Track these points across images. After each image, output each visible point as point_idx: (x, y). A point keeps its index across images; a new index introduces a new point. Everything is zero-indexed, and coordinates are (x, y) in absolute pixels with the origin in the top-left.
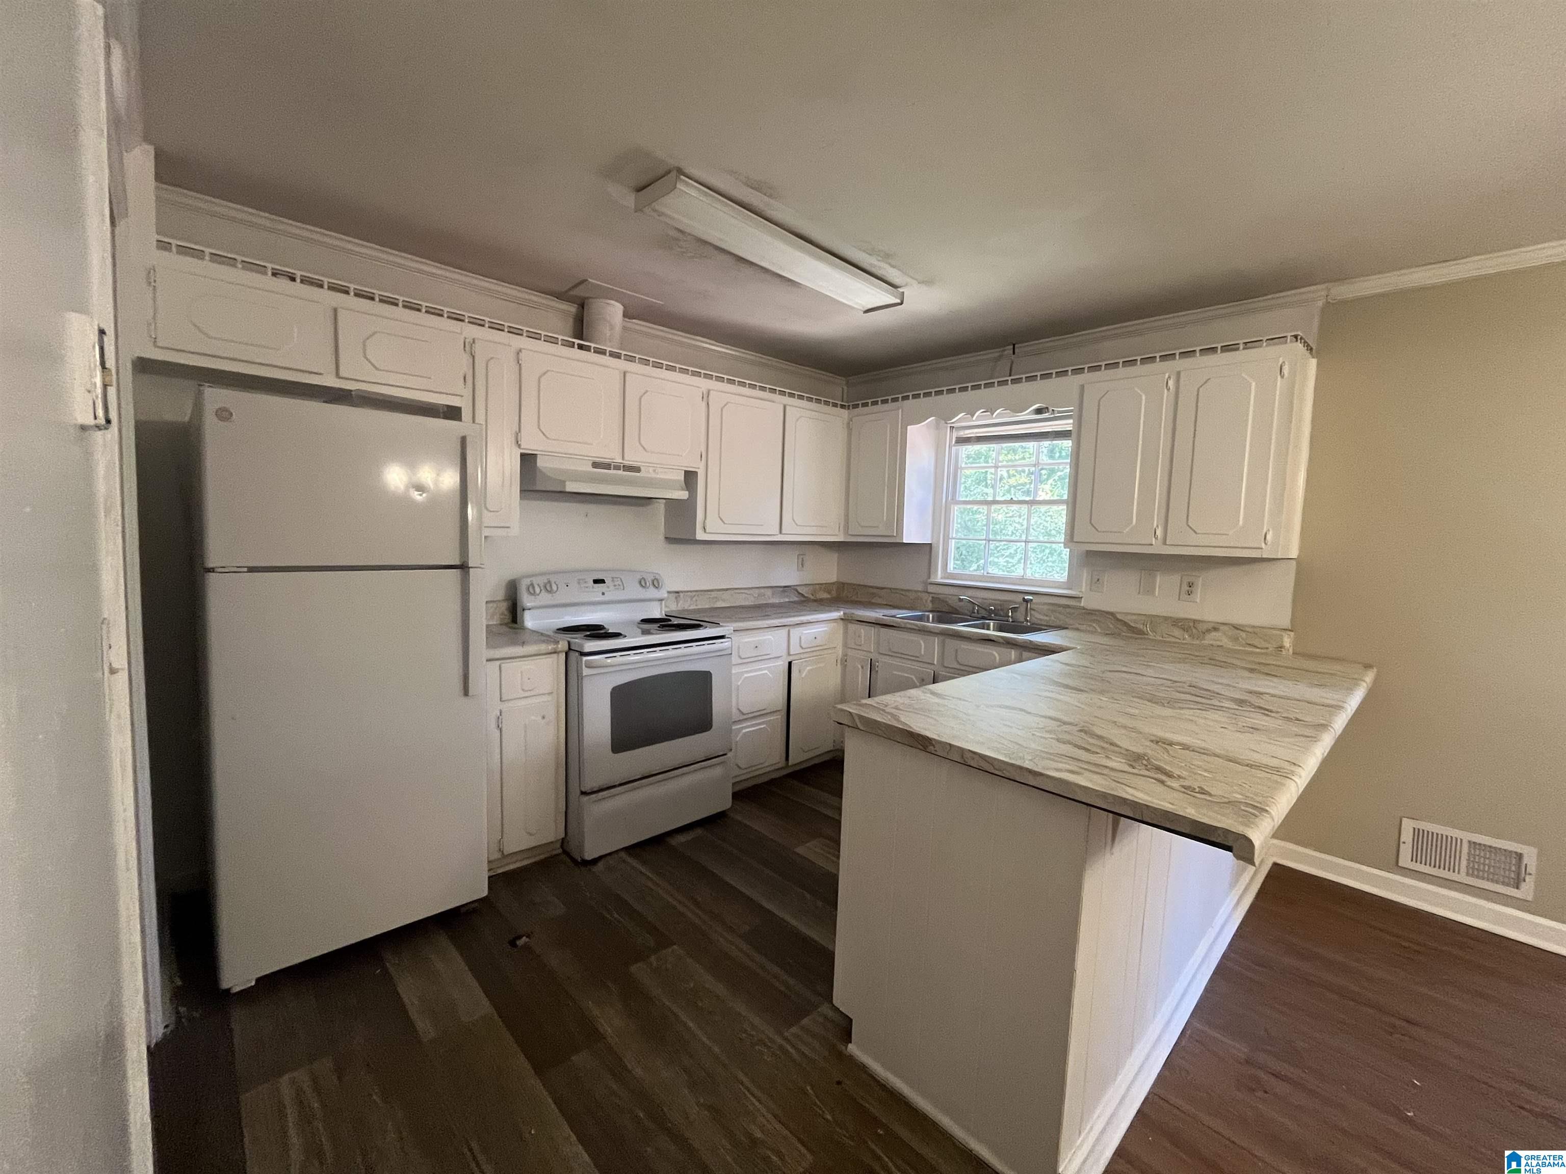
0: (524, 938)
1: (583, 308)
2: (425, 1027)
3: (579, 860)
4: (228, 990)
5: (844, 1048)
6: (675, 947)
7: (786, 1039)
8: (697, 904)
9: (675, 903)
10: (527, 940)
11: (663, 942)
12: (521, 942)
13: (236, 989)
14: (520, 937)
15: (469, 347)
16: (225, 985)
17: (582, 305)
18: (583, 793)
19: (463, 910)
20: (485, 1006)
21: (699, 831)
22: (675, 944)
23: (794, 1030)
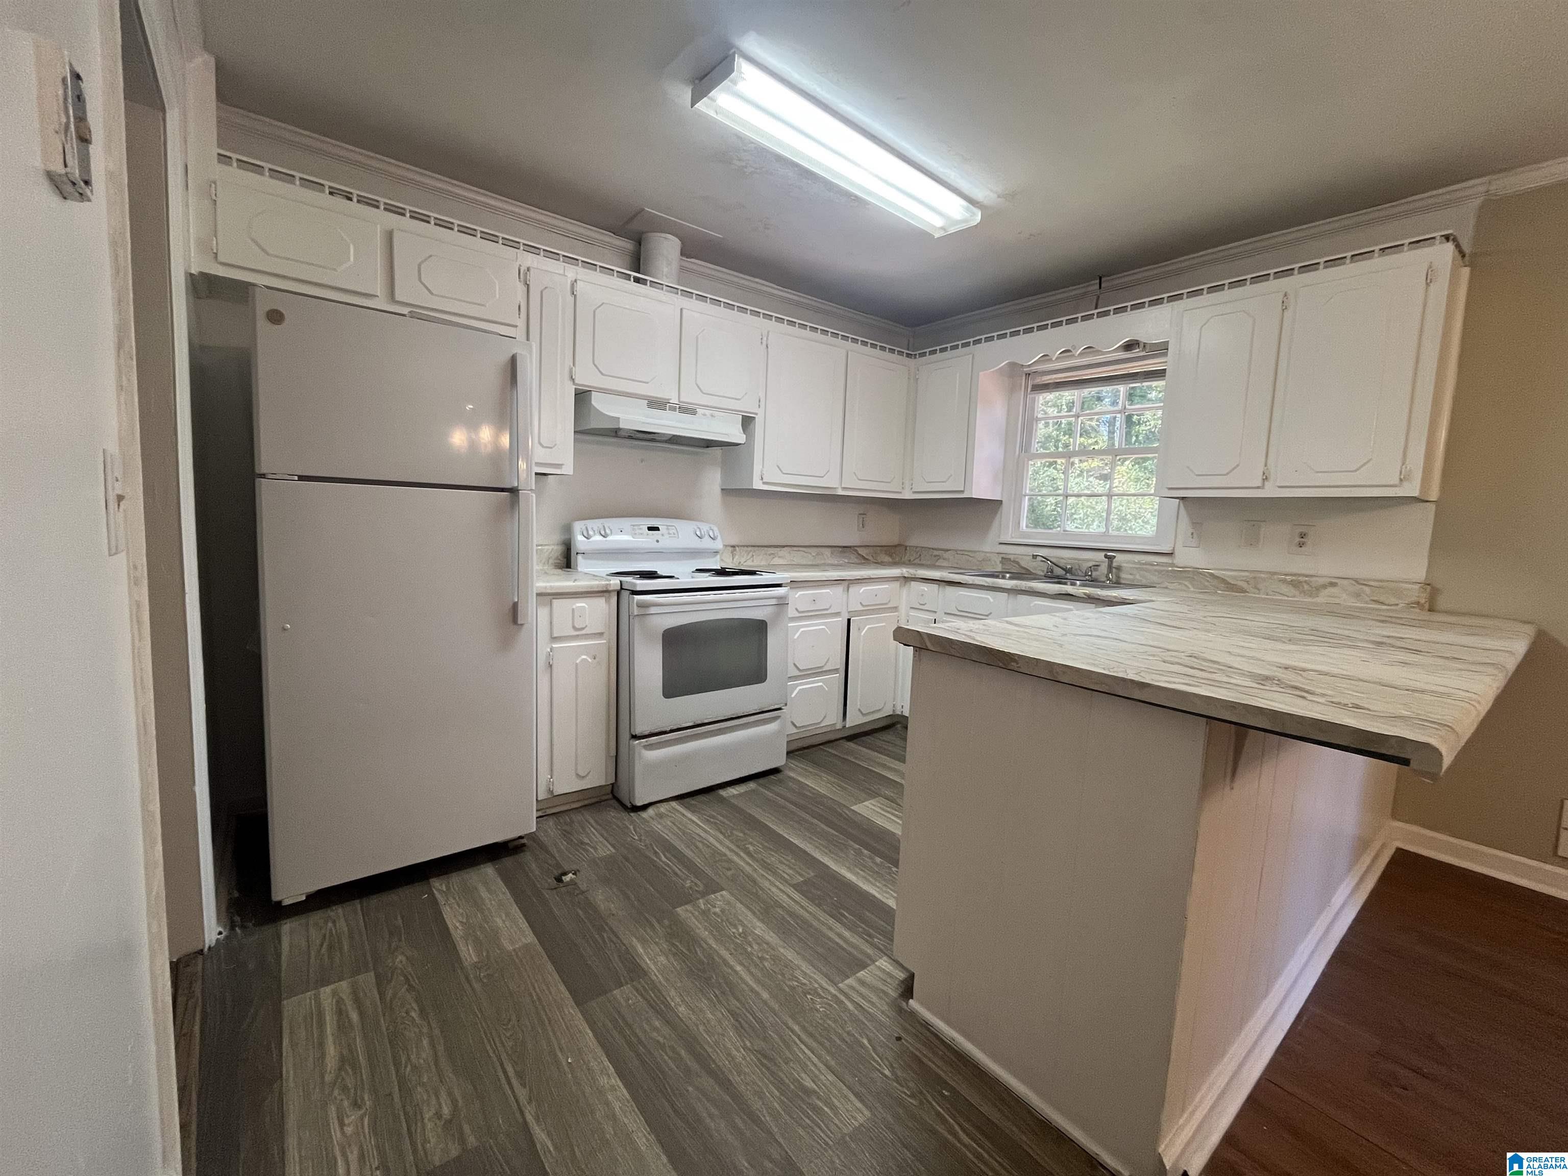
0: (571, 875)
1: (640, 245)
2: (468, 953)
3: (629, 805)
4: (280, 902)
5: (904, 1004)
6: (724, 893)
7: (841, 991)
8: (749, 854)
9: (724, 850)
10: (574, 876)
11: (712, 888)
12: (567, 878)
13: (287, 902)
14: (565, 874)
15: (524, 276)
16: (276, 896)
17: (639, 241)
18: (635, 737)
19: (511, 845)
20: (530, 938)
21: (752, 785)
22: (723, 889)
23: (850, 981)
